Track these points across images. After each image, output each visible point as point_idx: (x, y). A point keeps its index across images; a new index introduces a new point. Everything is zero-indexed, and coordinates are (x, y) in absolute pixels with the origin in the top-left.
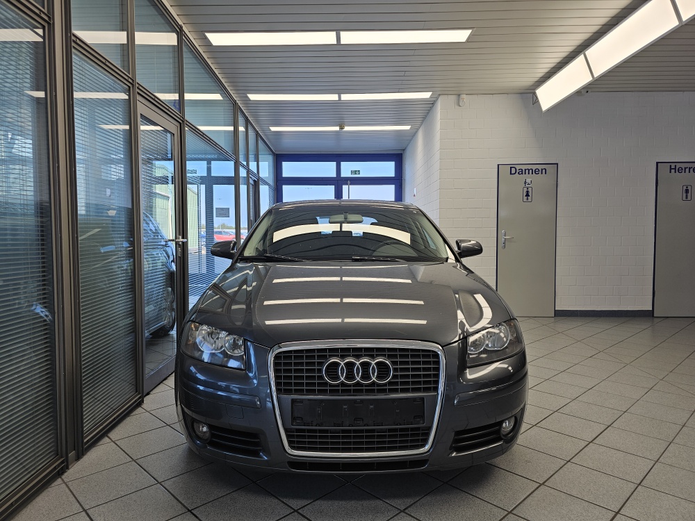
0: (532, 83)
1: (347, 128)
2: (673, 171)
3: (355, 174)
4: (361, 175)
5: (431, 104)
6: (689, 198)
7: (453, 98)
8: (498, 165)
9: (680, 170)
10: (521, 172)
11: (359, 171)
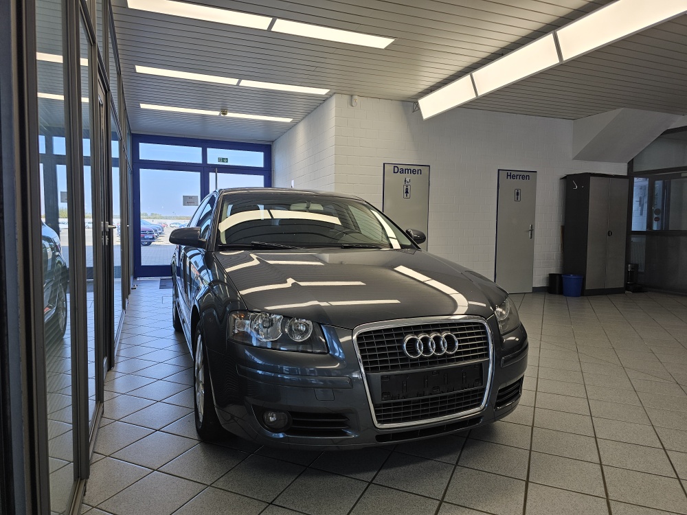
0: (416, 93)
1: (229, 115)
2: (509, 177)
3: (223, 161)
4: (230, 163)
5: (324, 99)
6: (519, 199)
7: (346, 98)
8: (384, 164)
9: (513, 177)
10: (402, 171)
11: (227, 159)
